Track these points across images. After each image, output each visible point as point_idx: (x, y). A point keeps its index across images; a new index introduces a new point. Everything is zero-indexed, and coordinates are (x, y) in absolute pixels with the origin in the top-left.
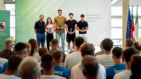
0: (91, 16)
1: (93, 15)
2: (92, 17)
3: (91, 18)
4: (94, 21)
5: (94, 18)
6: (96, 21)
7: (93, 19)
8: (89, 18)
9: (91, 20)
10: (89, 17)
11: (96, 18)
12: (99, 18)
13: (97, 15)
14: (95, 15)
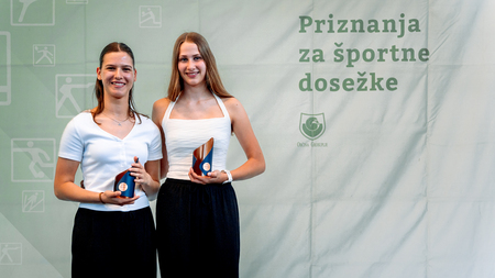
0: (337, 37)
1: (360, 27)
3: (346, 56)
4: (376, 84)
5: (370, 56)
6: (392, 83)
7: (361, 66)
8: (319, 57)
9: (342, 72)
10: (327, 43)
11: (394, 50)
12: (424, 53)
13: (402, 22)
14: (381, 26)
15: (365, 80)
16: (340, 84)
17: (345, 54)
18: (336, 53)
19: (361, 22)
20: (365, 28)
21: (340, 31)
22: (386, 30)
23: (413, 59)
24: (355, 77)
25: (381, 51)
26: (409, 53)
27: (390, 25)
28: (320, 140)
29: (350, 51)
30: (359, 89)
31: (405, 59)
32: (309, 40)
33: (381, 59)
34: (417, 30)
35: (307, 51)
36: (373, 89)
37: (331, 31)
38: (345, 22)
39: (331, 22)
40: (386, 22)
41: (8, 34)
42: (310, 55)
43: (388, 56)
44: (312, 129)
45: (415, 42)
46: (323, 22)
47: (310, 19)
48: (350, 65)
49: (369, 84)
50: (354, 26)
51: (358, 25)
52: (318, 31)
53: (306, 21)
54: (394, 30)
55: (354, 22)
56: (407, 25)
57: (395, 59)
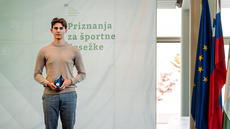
0: (82, 31)
1: (89, 27)
2: (86, 32)
4: (95, 48)
5: (93, 37)
6: (101, 47)
7: (90, 41)
8: (75, 38)
9: (83, 43)
10: (78, 33)
11: (102, 35)
12: (113, 36)
13: (105, 25)
14: (98, 27)
15: (92, 46)
16: (83, 48)
17: (84, 37)
18: (81, 36)
19: (90, 25)
20: (92, 27)
21: (83, 28)
22: (99, 28)
23: (109, 38)
24: (88, 45)
25: (97, 36)
26: (108, 36)
27: (101, 26)
29: (86, 36)
30: (90, 49)
31: (106, 38)
32: (71, 32)
33: (97, 39)
34: (111, 28)
35: (71, 36)
36: (94, 49)
37: (79, 28)
38: (85, 25)
39: (79, 25)
40: (99, 25)
42: (72, 37)
43: (100, 38)
45: (110, 32)
46: (77, 25)
47: (72, 24)
48: (86, 41)
49: (93, 48)
50: (88, 27)
51: (89, 26)
52: (75, 28)
53: (71, 25)
54: (102, 28)
55: (88, 25)
56: (107, 26)
57: (102, 39)
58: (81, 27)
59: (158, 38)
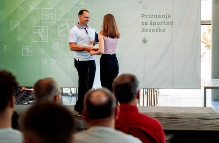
0: (151, 19)
1: (156, 16)
2: (153, 20)
4: (160, 30)
5: (158, 23)
6: (164, 30)
7: (156, 26)
9: (152, 27)
10: (148, 20)
11: (164, 22)
12: (172, 23)
13: (166, 15)
14: (161, 16)
16: (151, 30)
17: (153, 23)
18: (150, 23)
23: (169, 24)
24: (155, 29)
25: (161, 22)
28: (146, 44)
30: (156, 32)
31: (167, 24)
32: (144, 20)
33: (161, 24)
34: (170, 17)
38: (153, 15)
41: (75, 19)
42: (144, 23)
43: (163, 24)
44: (145, 41)
45: (169, 20)
46: (147, 15)
47: (144, 15)
48: (154, 26)
49: (158, 30)
52: (146, 18)
54: (164, 17)
56: (168, 16)
58: (150, 17)
59: (202, 22)
